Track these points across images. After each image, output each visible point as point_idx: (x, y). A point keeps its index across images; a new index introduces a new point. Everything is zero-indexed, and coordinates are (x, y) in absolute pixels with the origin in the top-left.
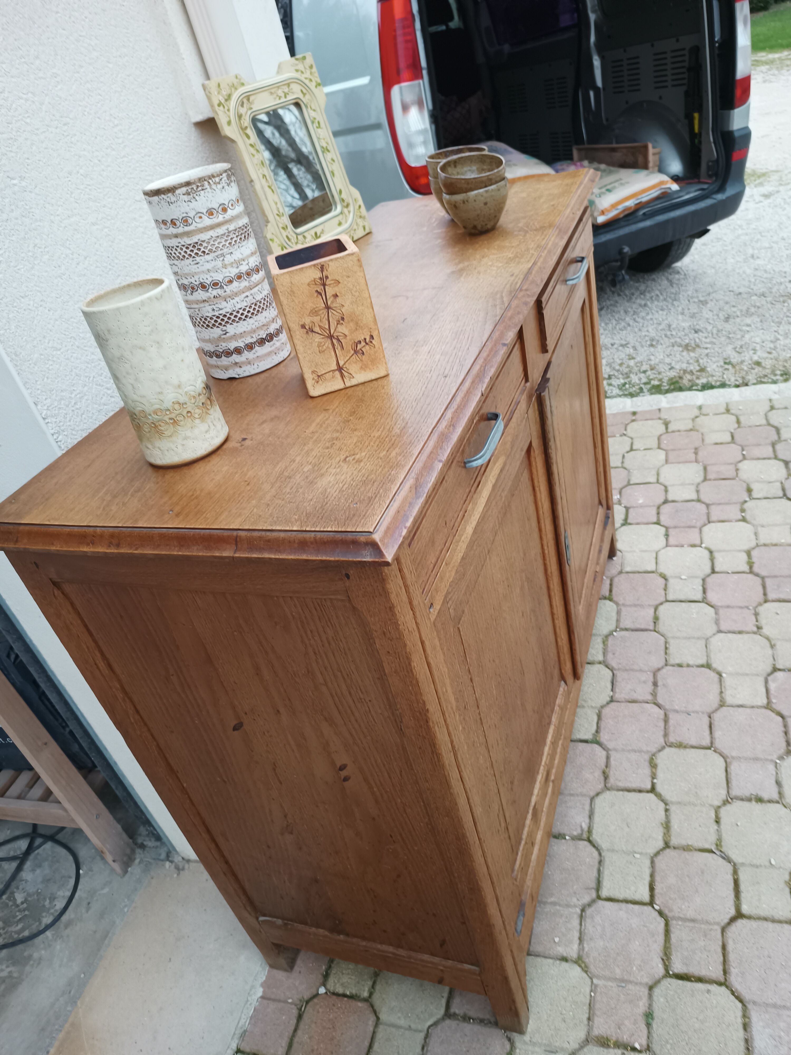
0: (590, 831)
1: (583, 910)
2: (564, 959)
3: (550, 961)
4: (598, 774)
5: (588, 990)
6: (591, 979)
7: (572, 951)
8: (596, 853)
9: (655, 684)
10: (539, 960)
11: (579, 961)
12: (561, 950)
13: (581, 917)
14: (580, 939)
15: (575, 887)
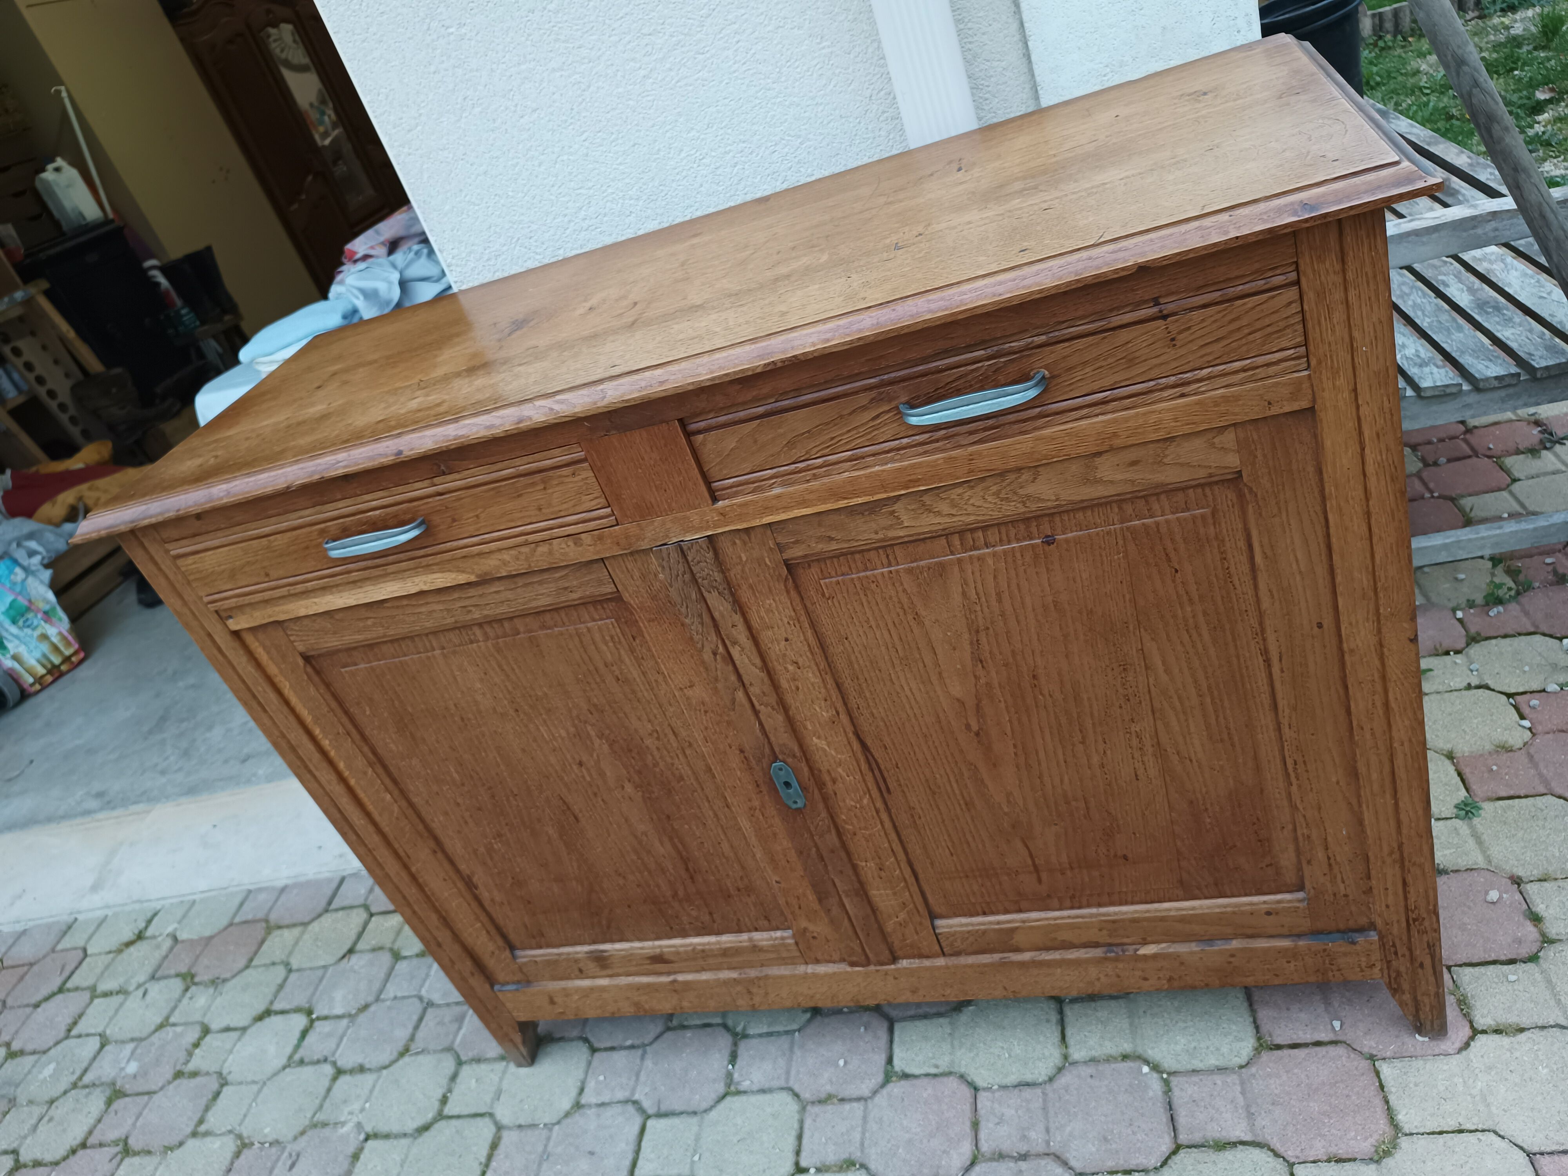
0: (739, 1093)
1: (635, 1103)
2: (582, 1090)
3: (581, 1076)
4: (829, 1088)
5: (547, 1120)
6: (558, 1123)
7: (589, 1097)
8: (704, 1105)
9: (1024, 1157)
10: (583, 1065)
11: (578, 1106)
12: (591, 1085)
13: (626, 1102)
14: (602, 1105)
15: (663, 1088)
